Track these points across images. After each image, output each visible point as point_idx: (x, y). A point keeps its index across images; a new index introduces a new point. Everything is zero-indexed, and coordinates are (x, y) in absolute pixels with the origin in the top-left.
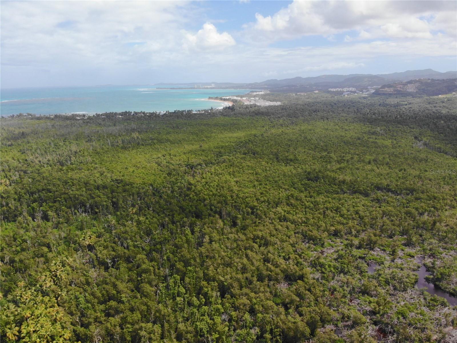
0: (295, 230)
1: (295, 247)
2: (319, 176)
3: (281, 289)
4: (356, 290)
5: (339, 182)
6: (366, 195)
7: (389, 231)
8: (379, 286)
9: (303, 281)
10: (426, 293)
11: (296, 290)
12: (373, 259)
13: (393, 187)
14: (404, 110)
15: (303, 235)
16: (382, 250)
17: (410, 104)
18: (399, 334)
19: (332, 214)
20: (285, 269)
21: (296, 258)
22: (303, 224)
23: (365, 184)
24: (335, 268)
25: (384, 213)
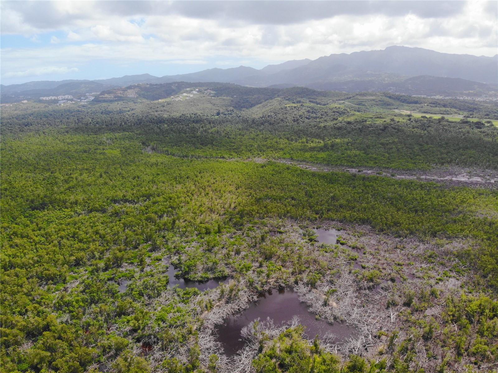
0: (27, 275)
1: (31, 295)
2: (46, 202)
3: (25, 351)
4: (111, 314)
5: (71, 203)
6: (104, 211)
7: (133, 243)
8: (133, 301)
9: (49, 330)
10: (178, 289)
11: (43, 344)
12: (123, 276)
13: (129, 196)
14: (127, 116)
15: (39, 278)
16: (130, 263)
17: (133, 110)
18: (162, 340)
19: (68, 243)
20: (24, 326)
21: (35, 307)
22: (36, 265)
23: (100, 200)
24: (84, 301)
25: (125, 225)
